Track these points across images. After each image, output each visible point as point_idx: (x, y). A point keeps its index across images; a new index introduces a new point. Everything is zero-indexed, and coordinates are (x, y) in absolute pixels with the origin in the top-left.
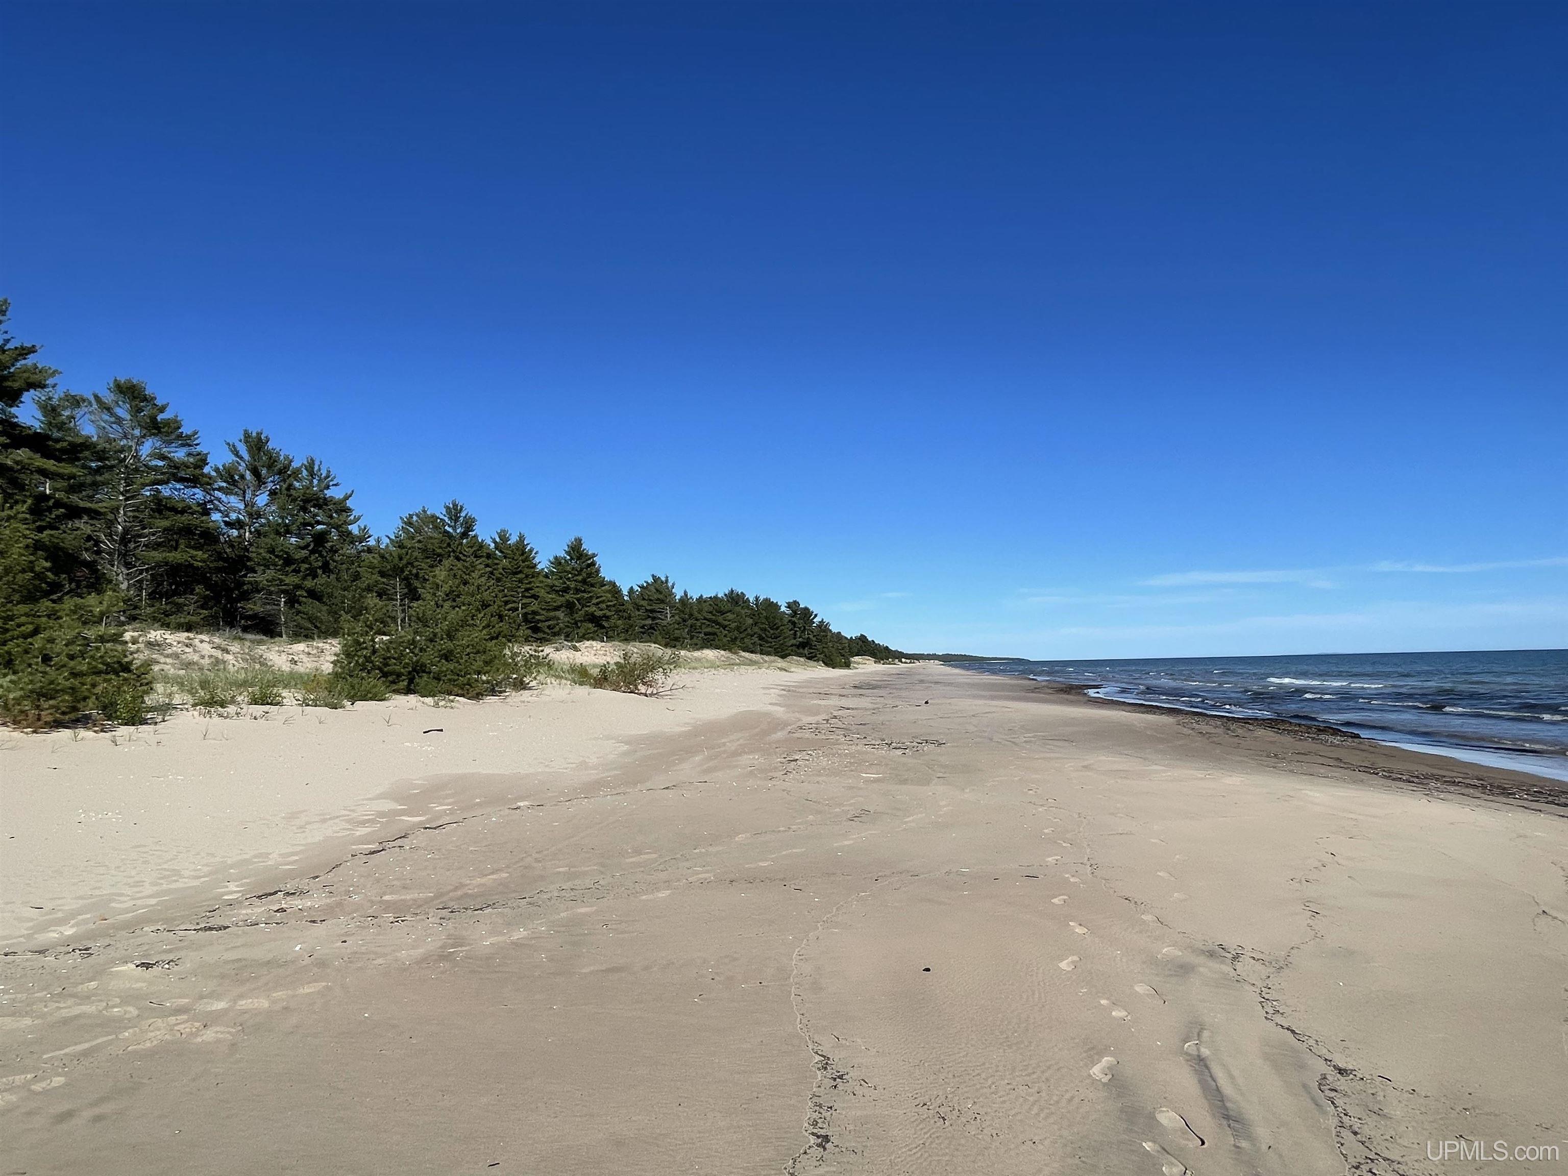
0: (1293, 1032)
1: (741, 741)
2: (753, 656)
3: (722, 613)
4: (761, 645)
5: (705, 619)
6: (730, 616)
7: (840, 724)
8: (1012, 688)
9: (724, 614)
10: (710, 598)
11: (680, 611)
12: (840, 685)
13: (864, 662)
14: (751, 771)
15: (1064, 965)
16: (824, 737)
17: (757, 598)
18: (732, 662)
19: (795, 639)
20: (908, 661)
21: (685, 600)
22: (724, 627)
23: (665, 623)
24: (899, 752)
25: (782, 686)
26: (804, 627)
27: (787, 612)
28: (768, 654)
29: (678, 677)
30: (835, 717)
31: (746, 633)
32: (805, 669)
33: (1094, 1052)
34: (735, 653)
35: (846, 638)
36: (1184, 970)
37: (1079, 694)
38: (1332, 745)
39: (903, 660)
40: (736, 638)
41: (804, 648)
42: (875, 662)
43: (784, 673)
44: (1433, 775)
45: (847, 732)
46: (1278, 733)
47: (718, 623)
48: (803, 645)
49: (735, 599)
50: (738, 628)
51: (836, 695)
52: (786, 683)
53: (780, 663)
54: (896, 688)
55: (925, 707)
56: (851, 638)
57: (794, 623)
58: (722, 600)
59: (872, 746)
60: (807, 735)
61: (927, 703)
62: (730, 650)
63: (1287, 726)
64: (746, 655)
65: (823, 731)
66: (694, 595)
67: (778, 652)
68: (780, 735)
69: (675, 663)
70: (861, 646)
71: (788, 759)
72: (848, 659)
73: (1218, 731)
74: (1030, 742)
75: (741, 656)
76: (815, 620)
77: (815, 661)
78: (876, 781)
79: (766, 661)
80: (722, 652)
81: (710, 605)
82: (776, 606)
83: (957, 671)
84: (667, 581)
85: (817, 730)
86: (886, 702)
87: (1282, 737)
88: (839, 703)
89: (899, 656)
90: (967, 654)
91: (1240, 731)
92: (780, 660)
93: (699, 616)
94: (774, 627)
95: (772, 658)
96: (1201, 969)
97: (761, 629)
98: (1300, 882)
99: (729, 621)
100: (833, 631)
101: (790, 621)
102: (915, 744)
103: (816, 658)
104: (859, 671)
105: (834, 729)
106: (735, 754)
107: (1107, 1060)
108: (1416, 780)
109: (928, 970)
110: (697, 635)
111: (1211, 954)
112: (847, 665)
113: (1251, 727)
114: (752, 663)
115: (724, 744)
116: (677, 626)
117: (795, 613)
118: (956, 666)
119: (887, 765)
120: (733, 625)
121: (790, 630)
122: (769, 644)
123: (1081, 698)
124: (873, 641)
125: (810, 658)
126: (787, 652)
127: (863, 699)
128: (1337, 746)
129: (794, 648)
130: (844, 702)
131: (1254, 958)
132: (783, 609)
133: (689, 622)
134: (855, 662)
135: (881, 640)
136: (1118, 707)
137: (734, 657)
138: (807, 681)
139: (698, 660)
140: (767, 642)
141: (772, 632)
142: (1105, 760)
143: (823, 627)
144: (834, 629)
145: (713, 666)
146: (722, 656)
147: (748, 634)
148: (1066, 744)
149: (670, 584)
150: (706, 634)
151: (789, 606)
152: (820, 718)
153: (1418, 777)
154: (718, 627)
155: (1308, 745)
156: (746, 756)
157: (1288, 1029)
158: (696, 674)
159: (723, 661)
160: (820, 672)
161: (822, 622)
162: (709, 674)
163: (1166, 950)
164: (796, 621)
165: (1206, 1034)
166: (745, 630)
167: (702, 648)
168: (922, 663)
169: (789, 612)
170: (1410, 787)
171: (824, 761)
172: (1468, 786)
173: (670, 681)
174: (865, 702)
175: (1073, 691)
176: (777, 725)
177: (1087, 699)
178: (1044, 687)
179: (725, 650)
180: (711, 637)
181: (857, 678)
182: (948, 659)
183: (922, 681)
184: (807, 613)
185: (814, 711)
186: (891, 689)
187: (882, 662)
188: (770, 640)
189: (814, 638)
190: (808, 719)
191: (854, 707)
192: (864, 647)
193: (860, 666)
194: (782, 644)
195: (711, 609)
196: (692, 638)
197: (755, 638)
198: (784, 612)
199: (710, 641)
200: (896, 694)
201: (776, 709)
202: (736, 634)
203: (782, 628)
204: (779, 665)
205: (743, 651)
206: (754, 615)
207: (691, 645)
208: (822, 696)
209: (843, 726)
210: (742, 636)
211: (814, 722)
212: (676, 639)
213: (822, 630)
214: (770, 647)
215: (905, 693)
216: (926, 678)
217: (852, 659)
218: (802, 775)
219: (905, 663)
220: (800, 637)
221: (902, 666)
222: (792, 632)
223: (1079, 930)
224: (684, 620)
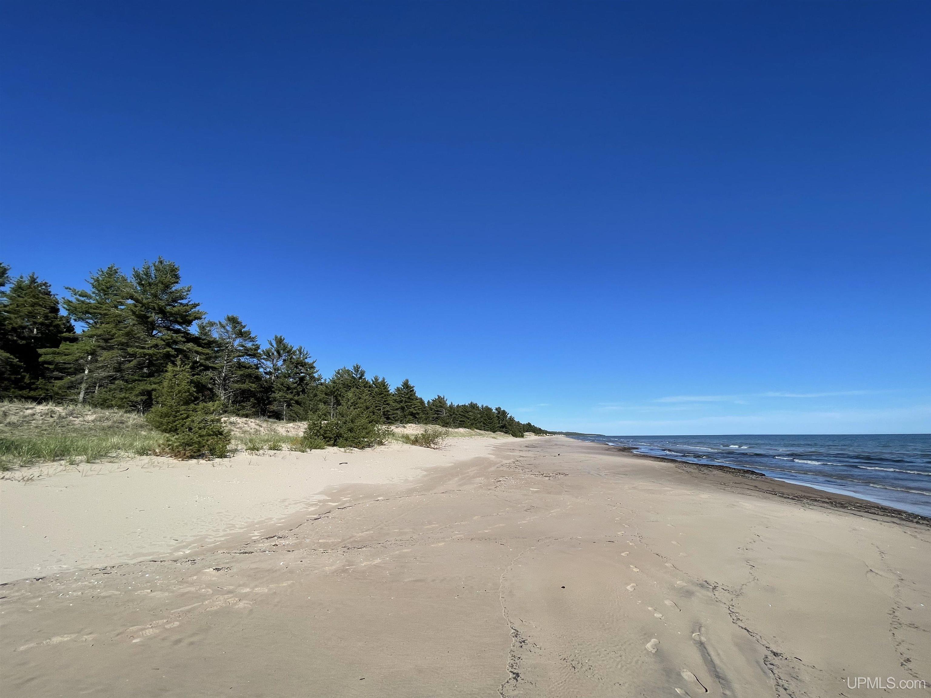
0: (748, 631)
1: (475, 471)
4: (484, 427)
5: (460, 415)
6: (471, 413)
8: (598, 448)
9: (468, 412)
10: (462, 405)
11: (449, 411)
12: (519, 446)
13: (530, 435)
14: (481, 486)
15: (629, 588)
16: (513, 470)
17: (482, 406)
18: (471, 434)
19: (499, 424)
20: (550, 435)
21: (451, 407)
22: (468, 419)
23: (443, 416)
24: (547, 478)
25: (494, 445)
26: (503, 419)
28: (487, 431)
29: (449, 441)
30: (518, 461)
31: (478, 421)
33: (648, 636)
34: (473, 430)
35: (522, 424)
36: (688, 593)
37: (629, 452)
38: (752, 479)
39: (548, 434)
40: (473, 423)
41: (503, 429)
42: (535, 435)
43: (494, 439)
44: (805, 496)
45: (523, 468)
46: (724, 473)
47: (465, 416)
48: (503, 427)
49: (473, 406)
50: (474, 419)
51: (517, 450)
53: (493, 435)
54: (544, 448)
55: (558, 457)
56: (524, 424)
57: (499, 417)
58: (467, 406)
59: (535, 475)
60: (505, 469)
61: (559, 455)
63: (728, 469)
64: (478, 431)
65: (512, 467)
66: (455, 404)
68: (493, 469)
69: (447, 434)
70: (528, 428)
71: (496, 480)
72: (523, 433)
73: (696, 471)
74: (607, 475)
75: (475, 431)
76: (508, 416)
78: (537, 492)
79: (486, 434)
82: (491, 410)
83: (572, 440)
85: (509, 467)
86: (540, 454)
87: (726, 475)
88: (519, 454)
89: (546, 432)
91: (706, 471)
92: (492, 433)
93: (458, 413)
94: (490, 418)
95: (489, 432)
96: (697, 594)
97: (484, 420)
98: (743, 550)
99: (470, 415)
101: (497, 416)
102: (554, 475)
104: (528, 439)
105: (517, 466)
106: (474, 477)
107: (654, 641)
108: (796, 498)
109: (564, 587)
110: (456, 421)
111: (702, 586)
112: (522, 436)
113: (711, 470)
114: (481, 435)
115: (468, 472)
116: (448, 418)
117: (499, 412)
118: (572, 438)
119: (541, 484)
120: (472, 417)
121: (497, 420)
123: (630, 454)
124: (534, 425)
125: (506, 433)
126: (496, 430)
127: (530, 452)
128: (754, 480)
129: (499, 428)
130: (521, 454)
131: (724, 589)
133: (453, 416)
134: (526, 435)
135: (538, 425)
136: (648, 458)
137: (472, 431)
138: (505, 443)
139: (456, 433)
140: (487, 425)
141: (489, 421)
143: (512, 419)
144: (516, 420)
145: (463, 435)
148: (624, 476)
149: (445, 399)
150: (460, 421)
151: (496, 409)
152: (511, 461)
153: (797, 497)
154: (466, 418)
156: (478, 479)
157: (745, 629)
158: (456, 439)
160: (510, 439)
161: (511, 417)
162: (461, 439)
163: (678, 582)
165: (703, 629)
167: (458, 428)
168: (556, 436)
169: (496, 412)
170: (794, 502)
171: (513, 482)
172: (824, 502)
173: (445, 443)
174: (530, 454)
175: (626, 451)
176: (491, 464)
177: (633, 454)
178: (612, 448)
179: (468, 429)
180: (463, 423)
181: (527, 442)
182: (568, 434)
183: (556, 445)
184: (504, 413)
185: (508, 458)
186: (542, 448)
187: (538, 435)
189: (508, 424)
190: (505, 461)
191: (526, 456)
192: (530, 428)
193: (528, 437)
194: (493, 426)
195: (462, 410)
196: (454, 423)
197: (482, 424)
198: (494, 412)
199: (462, 425)
200: (545, 451)
201: (490, 456)
202: (473, 421)
203: (493, 419)
204: (492, 436)
205: (477, 429)
206: (481, 413)
207: (454, 426)
208: (511, 451)
209: (521, 465)
210: (476, 422)
211: (508, 463)
212: (447, 423)
213: (511, 420)
214: (488, 427)
215: (549, 450)
216: (558, 443)
217: (525, 434)
218: (503, 488)
219: (548, 436)
220: (501, 423)
221: (547, 437)
222: (498, 421)
223: (635, 570)
224: (451, 415)
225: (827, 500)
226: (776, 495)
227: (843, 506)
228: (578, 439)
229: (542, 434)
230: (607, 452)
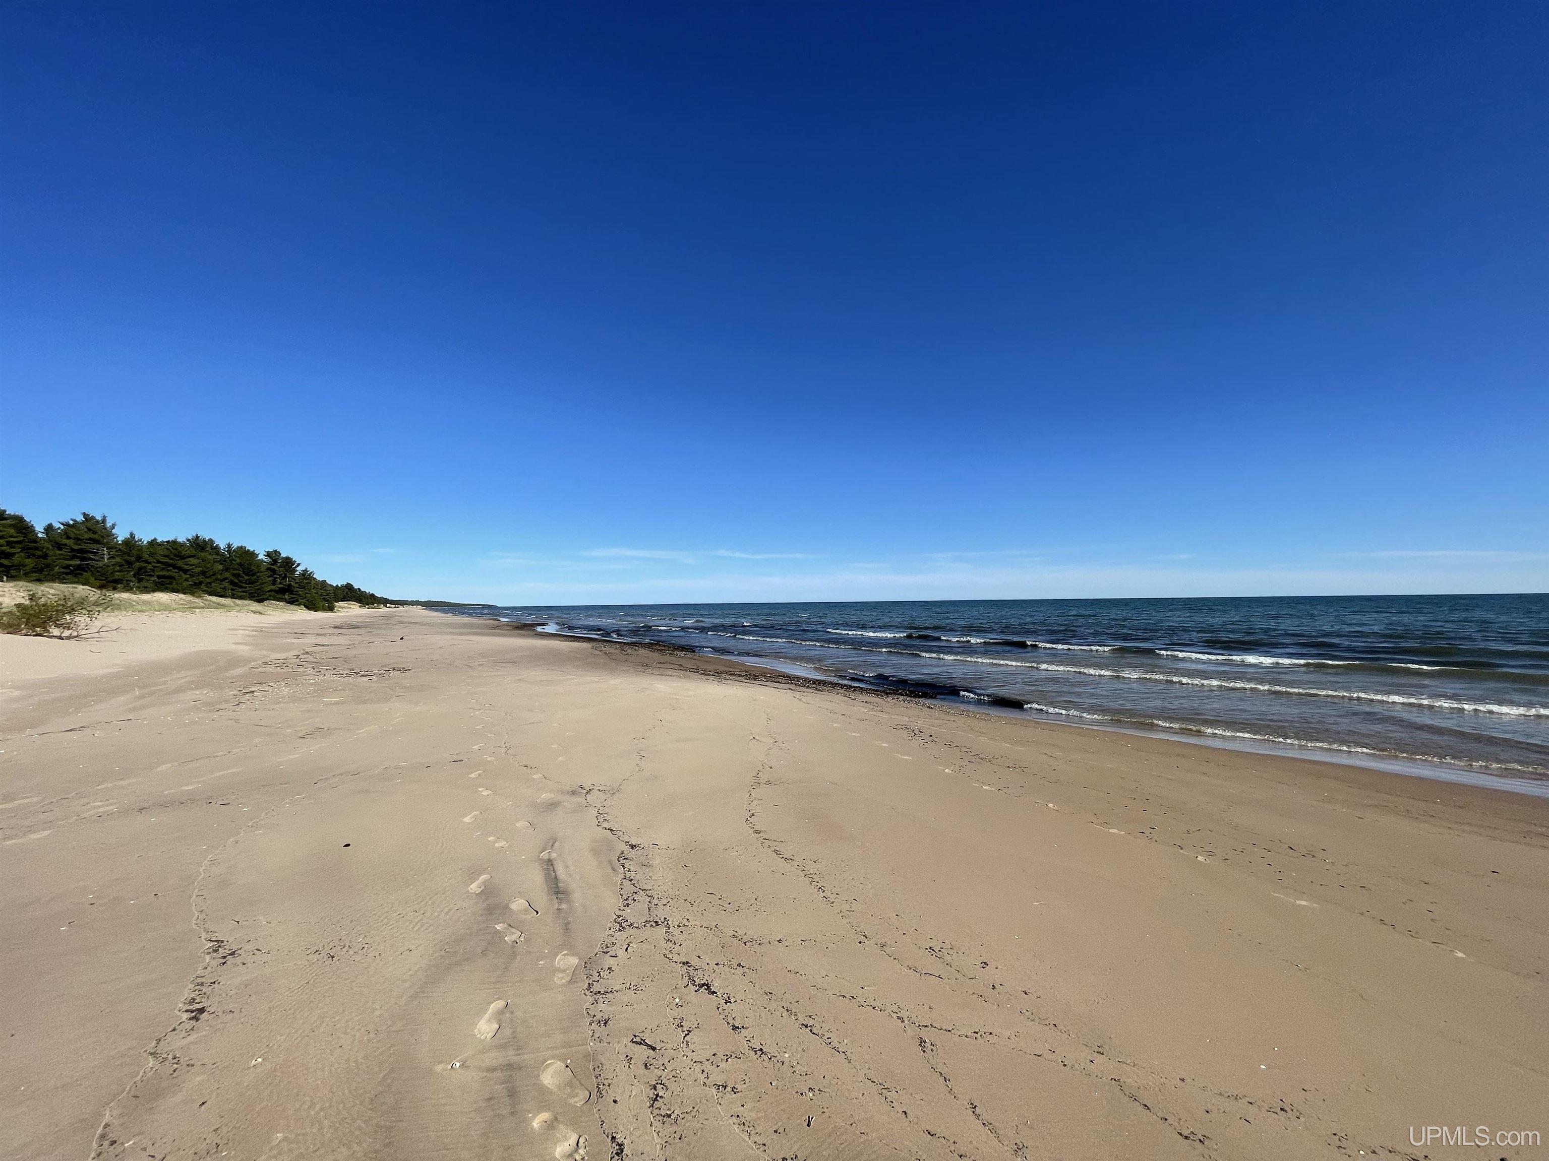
0: (612, 830)
1: (188, 679)
2: (222, 600)
3: (183, 558)
4: (232, 590)
5: (159, 562)
6: (193, 561)
7: (311, 659)
8: (478, 626)
9: (185, 558)
10: (168, 542)
11: (124, 553)
12: (320, 626)
13: (349, 606)
14: (195, 705)
15: (467, 820)
16: (291, 670)
17: (229, 546)
18: (195, 605)
19: (274, 584)
20: (393, 606)
21: (130, 543)
22: (185, 571)
23: (100, 564)
24: (366, 679)
25: (253, 627)
26: (286, 574)
27: (266, 560)
28: (241, 598)
29: (106, 619)
30: (307, 653)
31: (214, 577)
32: (284, 612)
34: (199, 597)
35: (331, 586)
36: (553, 806)
37: (530, 630)
38: (680, 657)
39: (388, 605)
40: (201, 583)
41: (284, 594)
42: (360, 607)
43: (258, 616)
44: (725, 671)
45: (316, 665)
46: (651, 651)
47: (174, 567)
48: (282, 591)
49: (200, 545)
50: (203, 573)
51: (313, 634)
52: (258, 625)
53: (256, 606)
54: (376, 628)
55: (399, 642)
56: (337, 586)
57: (273, 571)
58: (182, 545)
59: (340, 676)
60: (271, 669)
61: (402, 639)
62: (192, 594)
63: (657, 647)
64: (214, 599)
65: (291, 666)
66: (144, 537)
67: (255, 597)
68: (240, 671)
69: (108, 606)
70: (347, 594)
71: (244, 691)
72: (332, 604)
73: (617, 651)
74: (482, 665)
75: (207, 600)
76: (297, 569)
77: (296, 605)
78: (337, 703)
79: (238, 605)
80: (181, 596)
81: (167, 549)
82: (253, 555)
83: (435, 614)
84: (104, 521)
85: (284, 664)
86: (364, 639)
87: (654, 654)
88: (316, 641)
89: (385, 602)
90: (446, 601)
91: (630, 651)
92: (256, 604)
93: (151, 559)
94: (250, 573)
95: (246, 602)
96: (566, 804)
97: (234, 575)
98: (639, 740)
99: (192, 565)
100: (318, 579)
101: (268, 569)
102: (382, 671)
103: (296, 603)
104: (343, 614)
105: (304, 663)
106: (178, 690)
107: (483, 877)
108: (716, 674)
109: (348, 845)
110: (148, 578)
111: (573, 793)
112: (331, 609)
113: (637, 648)
114: (219, 606)
115: (165, 683)
116: (118, 568)
117: (275, 562)
118: (436, 611)
119: (350, 690)
120: (197, 570)
121: (269, 577)
122: (243, 589)
123: (530, 633)
124: (359, 589)
125: (292, 602)
126: (264, 597)
127: (341, 637)
128: (683, 657)
129: (273, 593)
130: (320, 640)
131: (599, 790)
132: (261, 557)
133: (138, 565)
134: (340, 607)
135: (367, 588)
136: (556, 638)
137: (197, 600)
138: (285, 623)
139: (145, 603)
140: (241, 587)
141: (246, 578)
142: (536, 674)
143: (307, 576)
144: (319, 576)
145: (167, 608)
146: (181, 599)
147: (217, 579)
148: (510, 665)
149: (108, 525)
150: (159, 577)
151: (268, 554)
152: (291, 654)
153: (718, 673)
154: (176, 571)
155: (667, 658)
156: (191, 693)
157: (609, 829)
158: (143, 617)
159: (181, 604)
160: (300, 615)
161: (306, 571)
162: (159, 617)
163: (544, 795)
164: (276, 568)
165: (557, 844)
166: (213, 575)
167: (154, 591)
168: (406, 607)
169: (269, 560)
170: (711, 678)
171: (286, 691)
172: (740, 676)
173: (97, 624)
174: (342, 640)
175: (526, 628)
176: (234, 661)
177: (535, 633)
178: (504, 625)
179: (184, 593)
180: (168, 581)
181: (339, 620)
182: (430, 605)
183: (402, 622)
184: (288, 563)
185: (286, 648)
186: (371, 628)
187: (367, 606)
188: (244, 585)
189: (297, 585)
190: (274, 656)
191: (329, 644)
192: (350, 594)
193: (344, 610)
194: (259, 589)
195: (166, 552)
196: (140, 580)
197: (226, 584)
198: (262, 561)
199: (164, 584)
200: (374, 633)
201: (241, 647)
202: (201, 578)
203: (258, 574)
204: (253, 609)
205: (210, 595)
206: (225, 561)
207: (138, 588)
208: (298, 636)
209: (315, 660)
210: (208, 580)
211: (283, 658)
212: (117, 581)
213: (306, 579)
214: (244, 592)
215: (383, 632)
216: (406, 620)
217: (337, 604)
218: (256, 704)
219: (389, 607)
220: (280, 583)
221: (384, 610)
222: (270, 579)
223: (485, 793)
224: (129, 563)
225: (744, 674)
226: (698, 672)
227: (755, 678)
228: (446, 612)
229: (375, 605)
230: (494, 631)
